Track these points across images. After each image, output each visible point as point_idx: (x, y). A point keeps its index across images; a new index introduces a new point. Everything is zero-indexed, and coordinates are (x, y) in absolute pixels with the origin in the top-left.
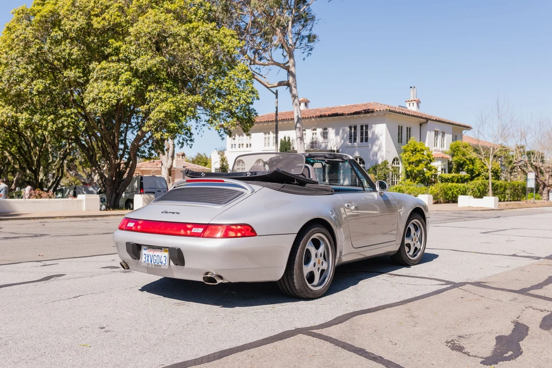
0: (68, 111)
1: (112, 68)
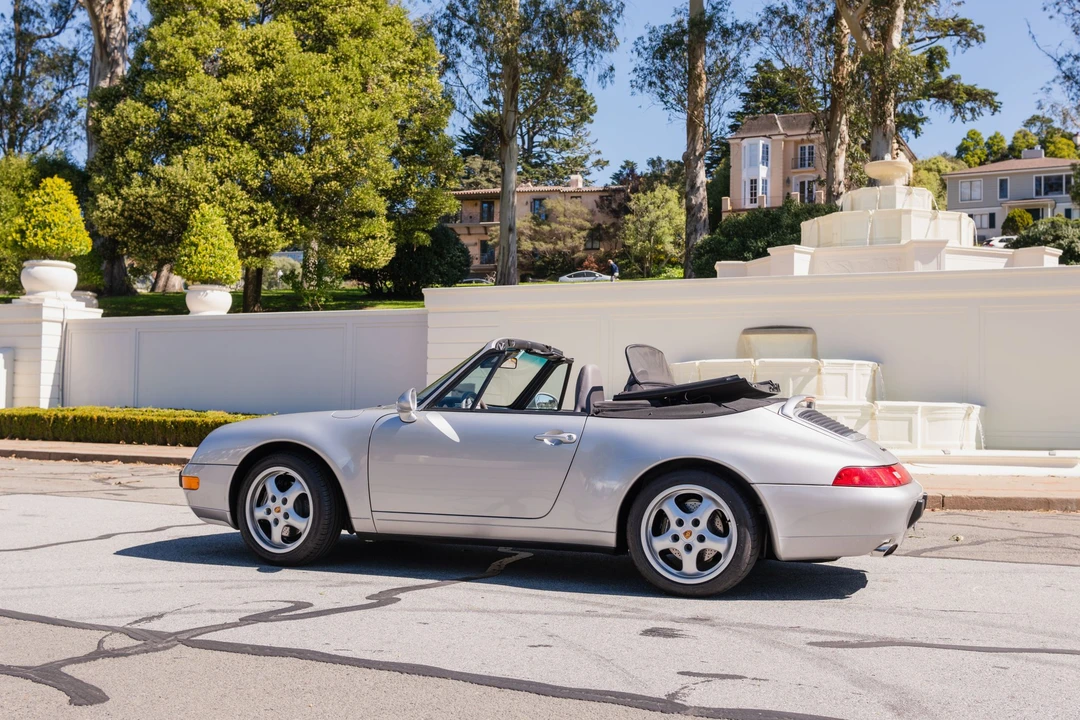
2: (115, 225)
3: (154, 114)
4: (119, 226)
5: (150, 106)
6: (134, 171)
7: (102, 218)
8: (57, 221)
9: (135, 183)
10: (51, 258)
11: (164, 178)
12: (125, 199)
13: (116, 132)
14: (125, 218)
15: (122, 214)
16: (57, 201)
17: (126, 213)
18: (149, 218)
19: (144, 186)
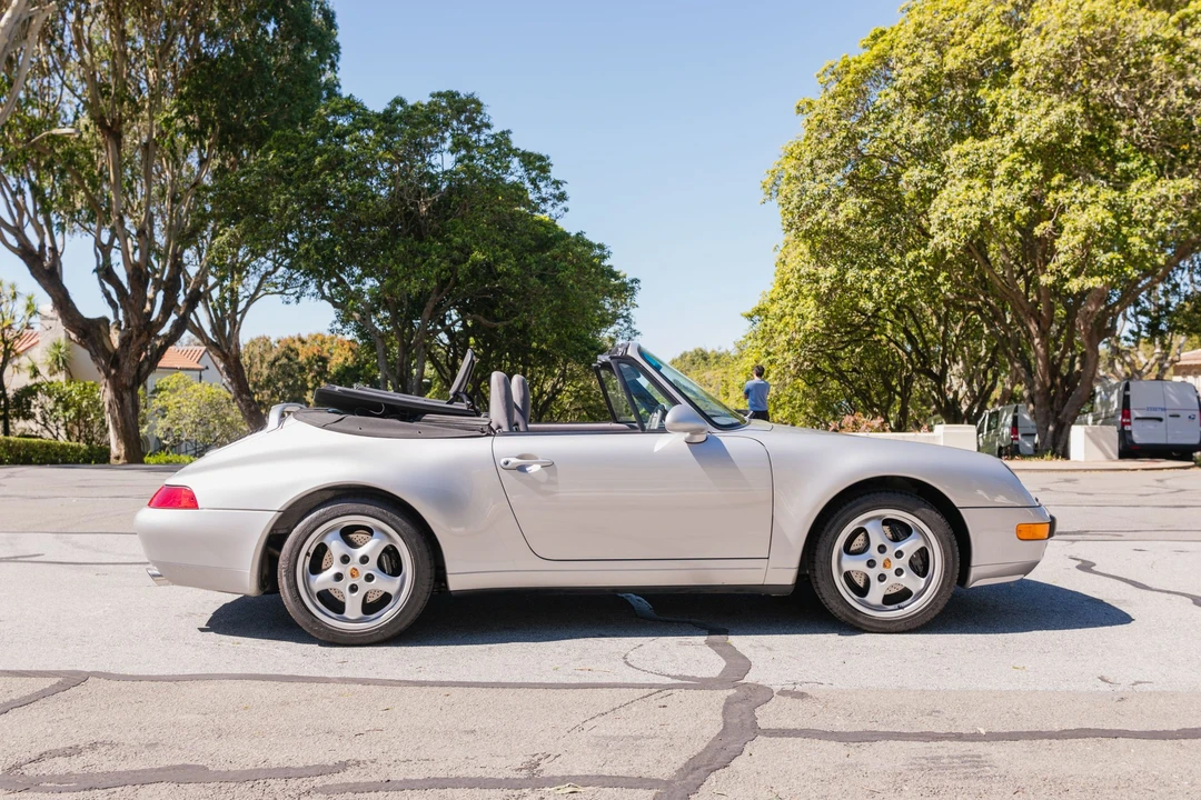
0: (910, 256)
1: (981, 151)
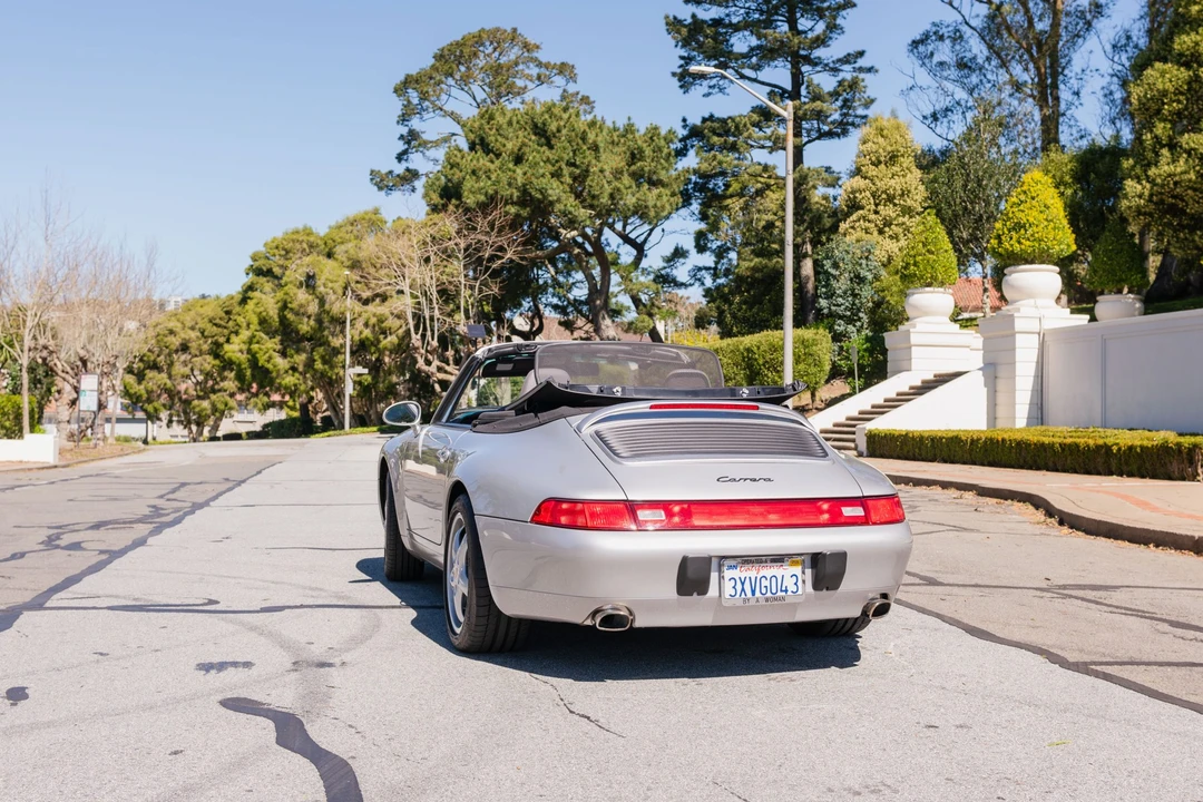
2: (1145, 214)
3: (1184, 74)
4: (1151, 215)
5: (1182, 65)
6: (1163, 146)
7: (1130, 208)
8: (1031, 220)
9: (1163, 160)
10: (1032, 262)
11: (1194, 149)
12: (1152, 182)
13: (1144, 104)
14: (1156, 204)
15: (1150, 200)
16: (1033, 198)
17: (1155, 198)
18: (1183, 200)
19: (1174, 162)
